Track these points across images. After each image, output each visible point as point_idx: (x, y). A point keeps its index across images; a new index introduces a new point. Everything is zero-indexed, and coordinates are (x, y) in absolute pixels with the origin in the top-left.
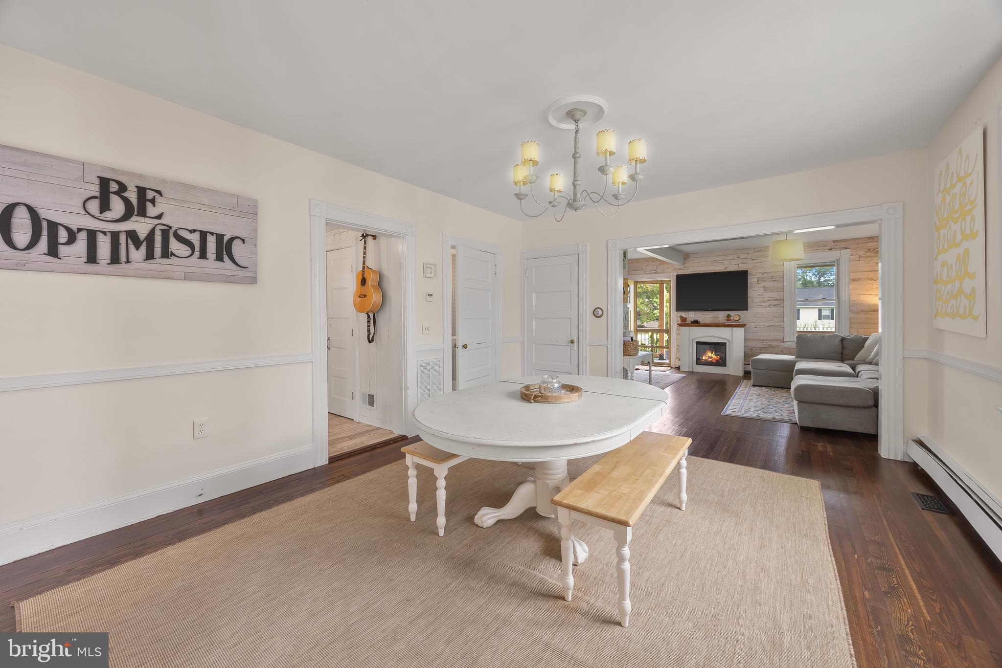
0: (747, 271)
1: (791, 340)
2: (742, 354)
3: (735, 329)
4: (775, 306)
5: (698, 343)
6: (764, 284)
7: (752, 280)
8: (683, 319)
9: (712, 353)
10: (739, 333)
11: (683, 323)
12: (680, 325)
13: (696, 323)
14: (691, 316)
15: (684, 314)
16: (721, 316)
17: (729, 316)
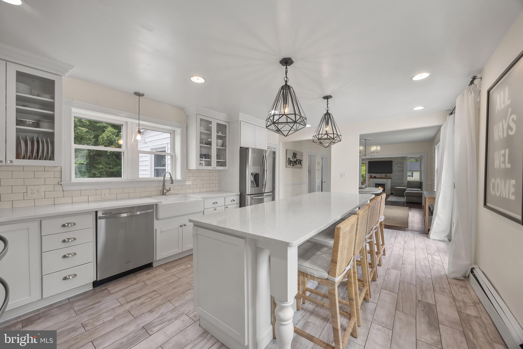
0: (392, 161)
1: (406, 183)
2: (390, 187)
3: (388, 179)
4: (401, 172)
5: (376, 184)
6: (398, 165)
7: (394, 164)
8: (371, 176)
9: (381, 187)
10: (389, 181)
11: (371, 177)
12: (370, 178)
13: (375, 177)
14: (373, 175)
15: (371, 174)
16: (383, 175)
17: (386, 175)
